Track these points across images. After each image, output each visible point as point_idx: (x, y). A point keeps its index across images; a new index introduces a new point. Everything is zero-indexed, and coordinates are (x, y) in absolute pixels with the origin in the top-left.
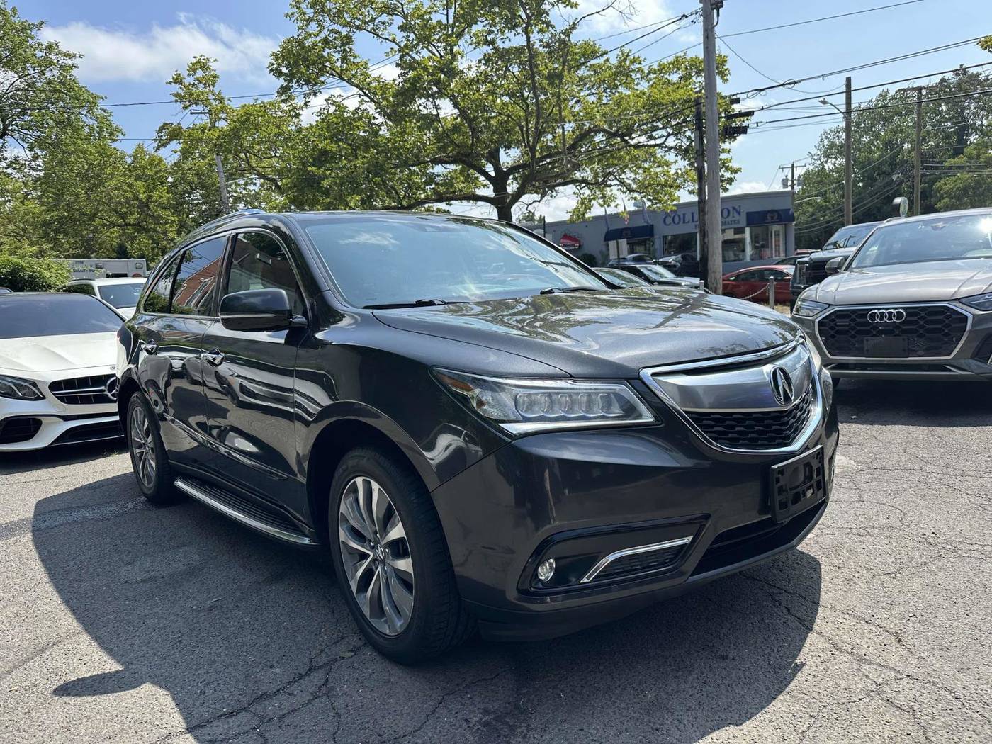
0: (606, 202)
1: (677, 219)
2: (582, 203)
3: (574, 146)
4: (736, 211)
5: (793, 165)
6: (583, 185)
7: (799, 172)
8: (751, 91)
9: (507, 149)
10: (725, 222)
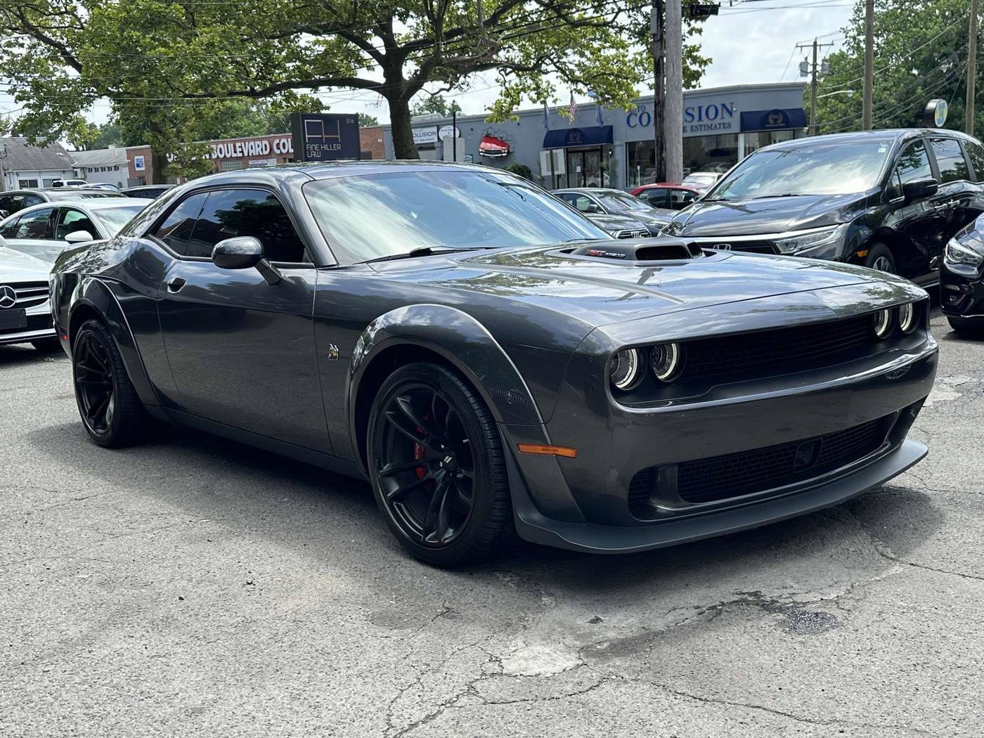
1: (645, 120)
2: (508, 95)
3: (494, 19)
4: (727, 109)
5: (815, 43)
6: (509, 70)
7: (823, 54)
9: (403, 18)
10: (711, 125)
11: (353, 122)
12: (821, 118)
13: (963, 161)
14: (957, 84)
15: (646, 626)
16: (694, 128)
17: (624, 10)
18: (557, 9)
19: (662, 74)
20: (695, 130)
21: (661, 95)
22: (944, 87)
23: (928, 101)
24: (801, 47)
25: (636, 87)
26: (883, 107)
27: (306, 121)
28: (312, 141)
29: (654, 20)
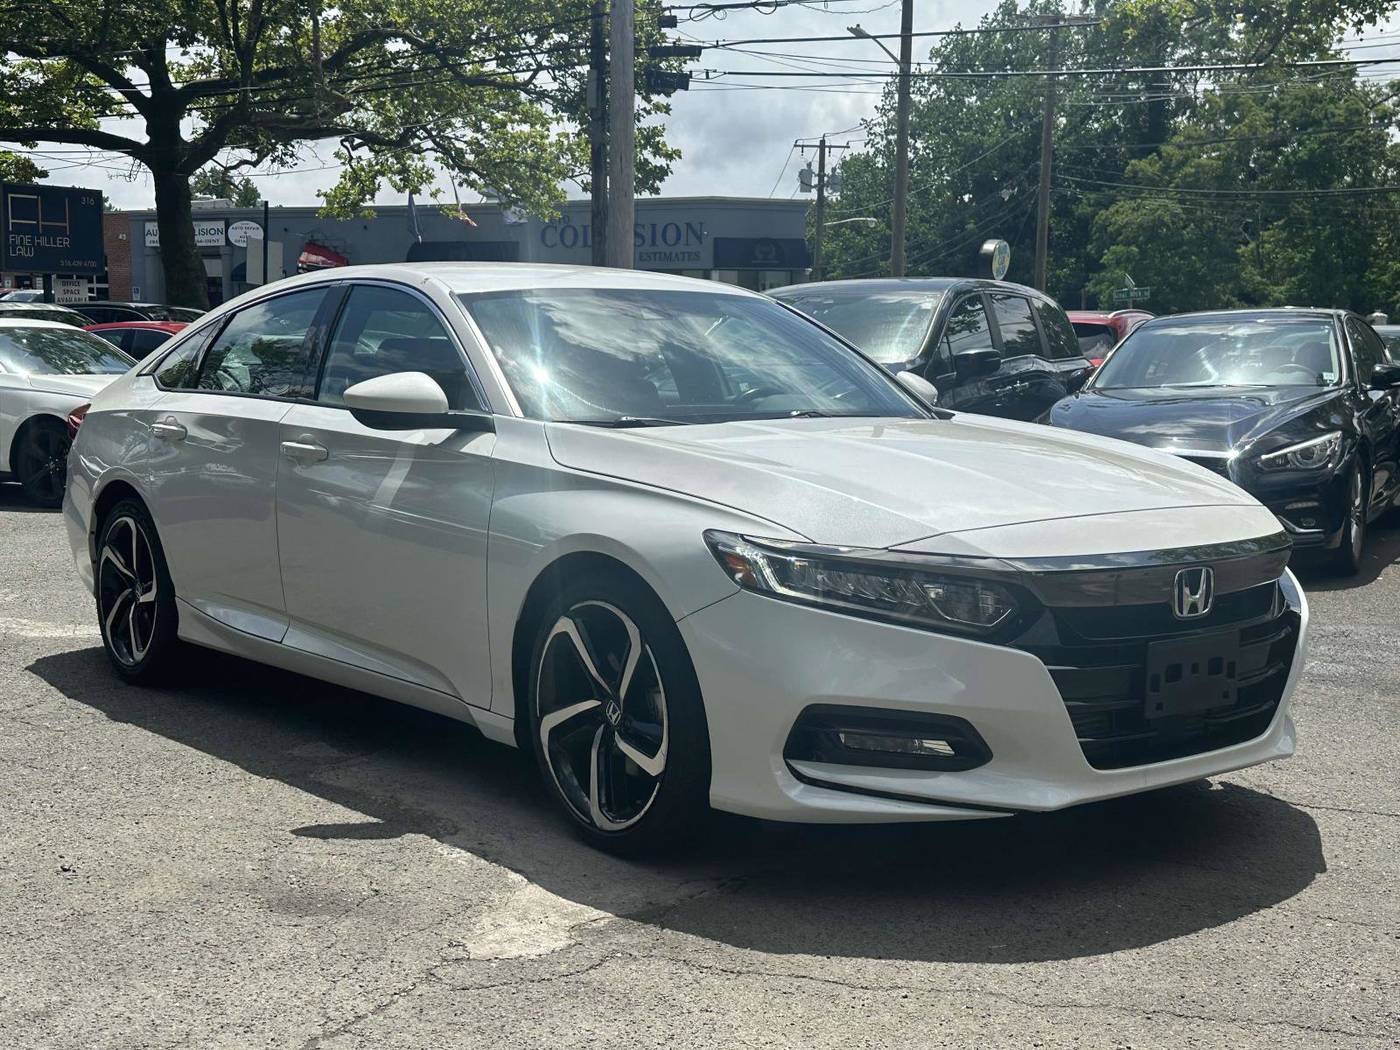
0: (410, 181)
1: (569, 236)
2: (355, 177)
3: (339, 60)
4: (694, 232)
5: (823, 142)
6: (357, 141)
7: (833, 160)
8: (697, 7)
9: (185, 41)
10: (671, 254)
11: (92, 202)
12: (830, 256)
13: (1032, 328)
14: (1024, 219)
15: (653, 900)
16: (645, 257)
17: (546, 68)
18: (443, 55)
19: (604, 172)
20: (645, 260)
21: (601, 201)
22: (1005, 222)
23: (983, 242)
24: (803, 146)
25: (561, 185)
26: (919, 247)
27: (10, 195)
28: (18, 229)
29: (593, 87)
